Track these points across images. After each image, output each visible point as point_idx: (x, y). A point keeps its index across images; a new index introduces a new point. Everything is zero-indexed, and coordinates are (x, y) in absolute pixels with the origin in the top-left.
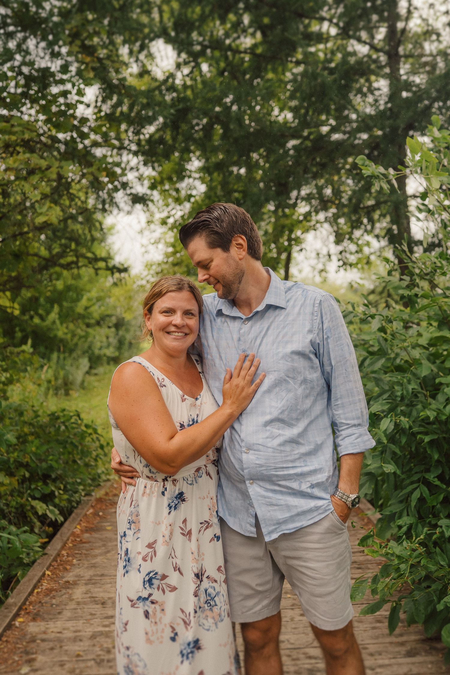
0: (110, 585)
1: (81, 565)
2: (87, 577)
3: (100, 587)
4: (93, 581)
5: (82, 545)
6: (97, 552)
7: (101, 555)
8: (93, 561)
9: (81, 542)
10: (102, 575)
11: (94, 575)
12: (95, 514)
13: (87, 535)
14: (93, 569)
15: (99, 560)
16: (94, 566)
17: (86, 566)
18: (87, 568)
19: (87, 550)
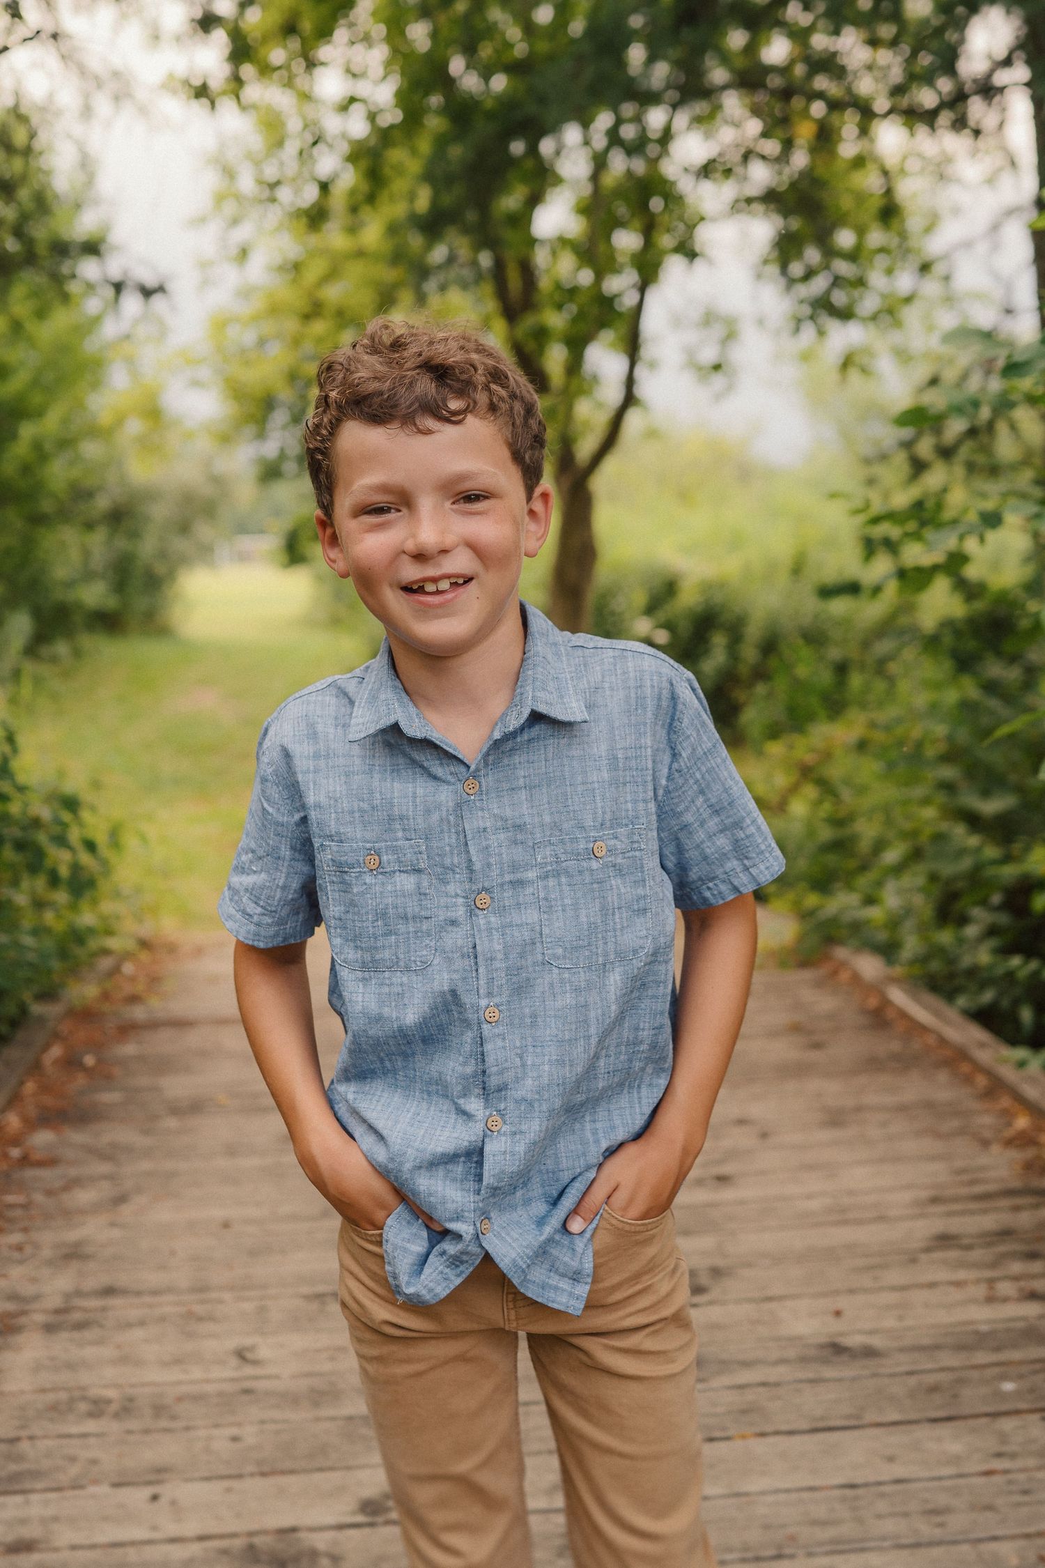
0: (138, 1333)
1: (28, 1250)
2: (55, 1302)
3: (99, 1342)
4: (77, 1316)
5: (30, 1173)
6: (84, 1197)
7: (96, 1208)
8: (73, 1236)
9: (25, 1161)
10: (109, 1291)
11: (79, 1293)
12: (71, 1063)
13: (43, 1138)
14: (75, 1265)
15: (92, 1230)
16: (73, 1254)
17: (47, 1253)
18: (50, 1263)
19: (49, 1193)
